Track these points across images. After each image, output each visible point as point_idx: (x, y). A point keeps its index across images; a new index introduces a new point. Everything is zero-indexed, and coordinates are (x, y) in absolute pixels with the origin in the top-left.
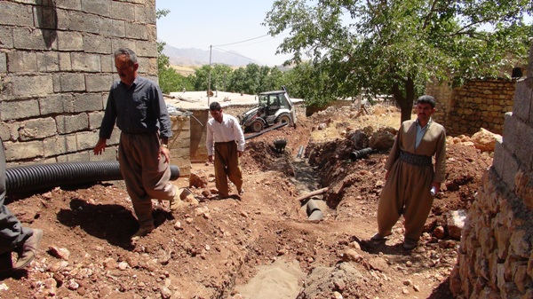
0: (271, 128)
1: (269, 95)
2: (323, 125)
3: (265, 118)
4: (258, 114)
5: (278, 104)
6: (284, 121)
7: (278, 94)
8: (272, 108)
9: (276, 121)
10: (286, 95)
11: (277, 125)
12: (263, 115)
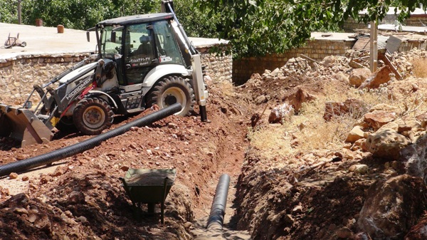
0: (132, 123)
1: (126, 27)
2: (284, 108)
3: (115, 92)
4: (97, 82)
5: (152, 51)
6: (170, 100)
7: (150, 22)
8: (135, 61)
9: (148, 100)
10: (175, 24)
11: (151, 113)
12: (111, 83)
